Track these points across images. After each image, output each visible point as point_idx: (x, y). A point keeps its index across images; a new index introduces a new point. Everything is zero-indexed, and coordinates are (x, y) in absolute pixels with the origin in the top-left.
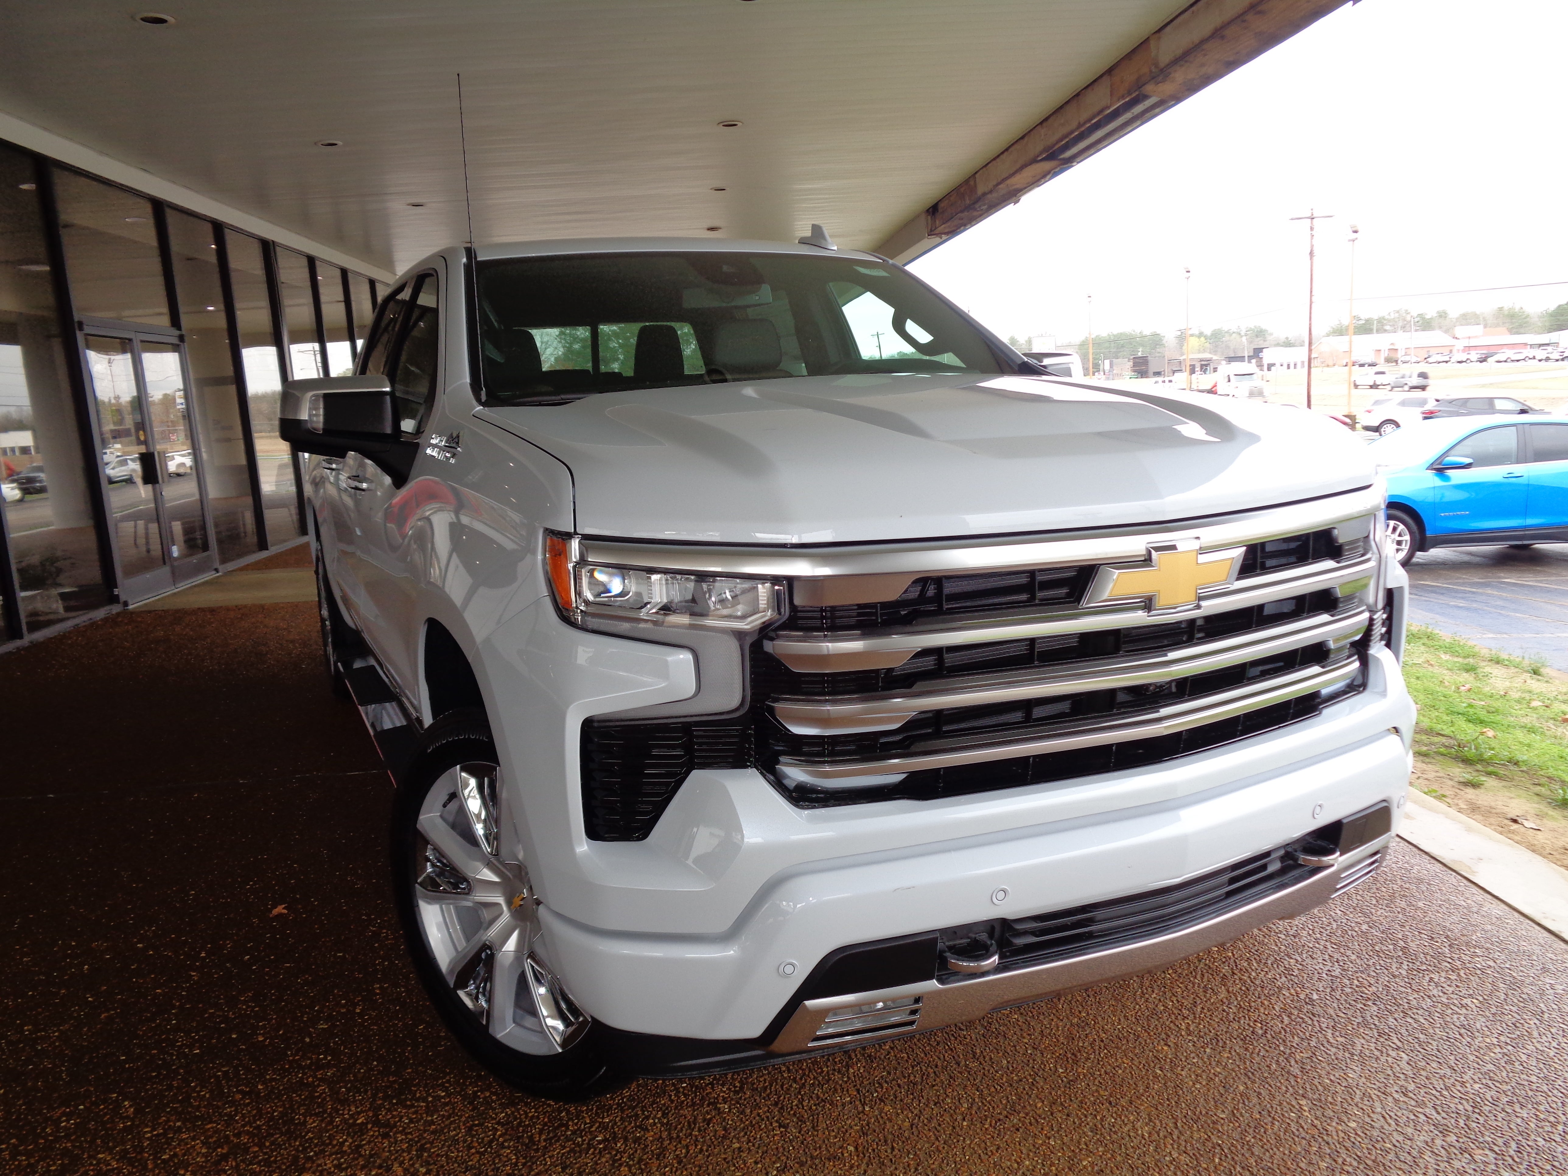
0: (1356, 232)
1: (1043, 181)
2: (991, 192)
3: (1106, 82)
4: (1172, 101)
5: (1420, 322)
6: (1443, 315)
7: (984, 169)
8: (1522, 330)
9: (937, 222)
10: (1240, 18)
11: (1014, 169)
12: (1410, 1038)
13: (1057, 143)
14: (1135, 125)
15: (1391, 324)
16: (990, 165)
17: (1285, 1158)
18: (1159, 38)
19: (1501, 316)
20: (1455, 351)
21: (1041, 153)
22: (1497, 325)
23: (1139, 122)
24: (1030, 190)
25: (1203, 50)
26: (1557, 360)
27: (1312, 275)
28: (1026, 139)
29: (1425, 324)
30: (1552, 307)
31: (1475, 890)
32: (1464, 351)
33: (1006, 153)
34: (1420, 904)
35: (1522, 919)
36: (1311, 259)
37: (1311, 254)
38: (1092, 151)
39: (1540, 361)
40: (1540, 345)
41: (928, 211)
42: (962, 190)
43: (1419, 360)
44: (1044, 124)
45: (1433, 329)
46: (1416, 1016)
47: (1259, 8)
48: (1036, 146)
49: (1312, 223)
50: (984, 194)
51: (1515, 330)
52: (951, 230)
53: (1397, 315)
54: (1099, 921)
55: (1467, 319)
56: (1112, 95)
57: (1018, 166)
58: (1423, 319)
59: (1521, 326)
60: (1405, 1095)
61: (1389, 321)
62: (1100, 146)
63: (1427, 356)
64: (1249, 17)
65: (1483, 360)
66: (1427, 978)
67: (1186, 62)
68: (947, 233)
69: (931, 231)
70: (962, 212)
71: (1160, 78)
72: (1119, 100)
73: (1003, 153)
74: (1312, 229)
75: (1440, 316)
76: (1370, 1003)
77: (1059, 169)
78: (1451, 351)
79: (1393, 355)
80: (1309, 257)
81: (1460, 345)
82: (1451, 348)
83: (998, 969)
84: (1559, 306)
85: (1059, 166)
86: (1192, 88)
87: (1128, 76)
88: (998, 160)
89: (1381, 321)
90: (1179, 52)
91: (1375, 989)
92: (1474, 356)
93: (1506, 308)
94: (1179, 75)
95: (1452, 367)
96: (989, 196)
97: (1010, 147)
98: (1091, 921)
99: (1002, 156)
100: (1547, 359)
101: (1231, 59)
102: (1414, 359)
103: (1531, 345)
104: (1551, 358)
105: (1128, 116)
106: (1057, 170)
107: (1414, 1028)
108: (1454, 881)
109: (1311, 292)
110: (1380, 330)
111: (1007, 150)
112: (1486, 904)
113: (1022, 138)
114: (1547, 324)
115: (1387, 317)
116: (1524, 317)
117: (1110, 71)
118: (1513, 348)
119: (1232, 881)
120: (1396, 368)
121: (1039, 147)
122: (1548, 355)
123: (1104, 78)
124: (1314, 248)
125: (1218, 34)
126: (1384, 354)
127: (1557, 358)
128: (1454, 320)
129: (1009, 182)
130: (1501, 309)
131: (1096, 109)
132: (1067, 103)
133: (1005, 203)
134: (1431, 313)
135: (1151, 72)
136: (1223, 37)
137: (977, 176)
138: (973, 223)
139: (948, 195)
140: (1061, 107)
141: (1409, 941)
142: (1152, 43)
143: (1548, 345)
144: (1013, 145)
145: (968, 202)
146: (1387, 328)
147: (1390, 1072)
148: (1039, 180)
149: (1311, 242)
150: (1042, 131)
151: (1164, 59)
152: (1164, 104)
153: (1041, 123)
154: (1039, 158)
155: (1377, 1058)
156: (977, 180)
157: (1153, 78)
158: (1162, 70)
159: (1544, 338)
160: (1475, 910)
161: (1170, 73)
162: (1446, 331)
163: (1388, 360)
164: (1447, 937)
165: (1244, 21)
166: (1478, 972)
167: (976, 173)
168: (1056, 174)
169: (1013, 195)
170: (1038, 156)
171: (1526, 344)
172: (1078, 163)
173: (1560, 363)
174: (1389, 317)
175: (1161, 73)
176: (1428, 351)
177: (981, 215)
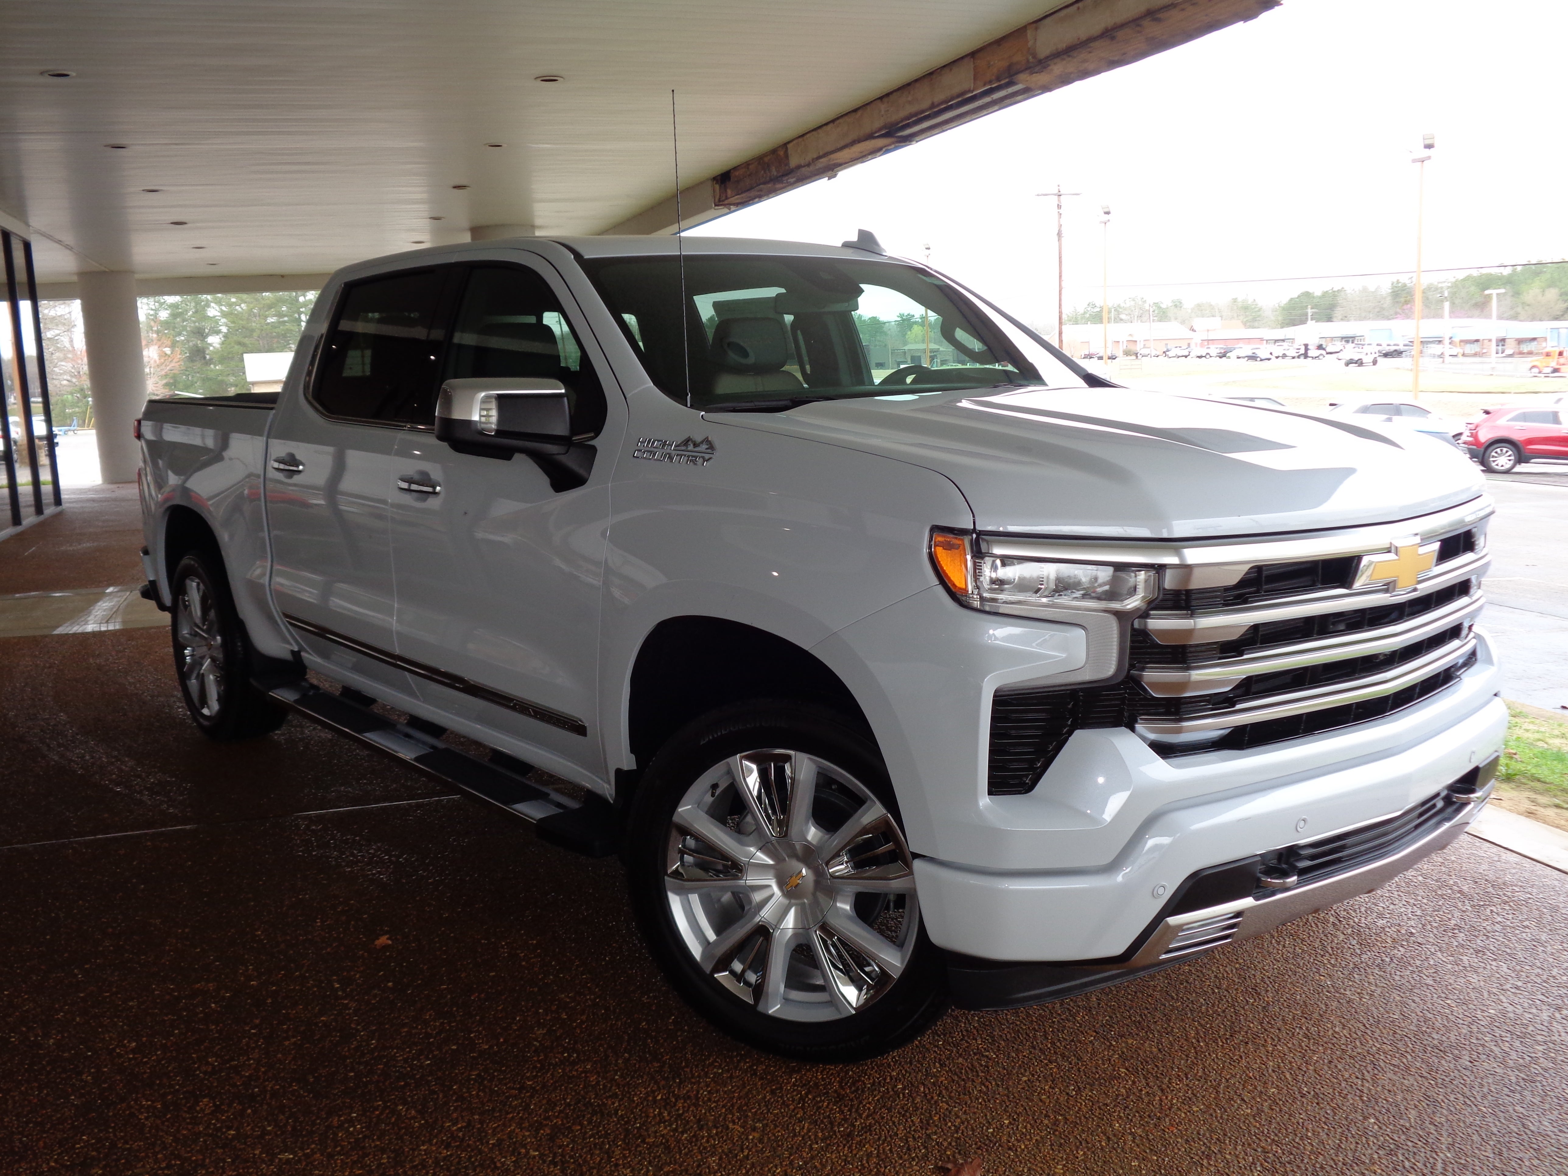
0: (1108, 213)
1: (870, 157)
2: (808, 165)
3: (969, 65)
4: (1040, 90)
5: (1156, 312)
6: (1178, 305)
7: (800, 140)
8: (1256, 324)
9: (729, 192)
10: (1135, 22)
11: (842, 143)
12: (1500, 952)
13: (902, 121)
14: (990, 110)
15: (1126, 312)
16: (808, 135)
17: (1458, 1038)
18: (1036, 29)
19: (1235, 308)
20: (1193, 345)
21: (880, 129)
22: (1233, 318)
23: (996, 108)
24: (851, 166)
25: (1090, 47)
26: (1294, 358)
27: (1060, 258)
28: (859, 113)
29: (1162, 315)
30: (1284, 301)
31: (1488, 845)
32: (1202, 345)
33: (831, 125)
34: (1453, 858)
35: (1534, 863)
36: (1059, 240)
37: (1059, 234)
38: (937, 131)
39: (1277, 357)
40: (1276, 341)
41: (715, 179)
42: (766, 159)
43: (1158, 353)
44: (885, 100)
45: (1169, 320)
46: (1495, 937)
47: (1159, 16)
48: (875, 120)
49: (1059, 201)
50: (799, 167)
51: (1248, 324)
52: (743, 200)
53: (1132, 303)
54: (1350, 847)
55: (1202, 310)
56: (975, 79)
57: (848, 140)
58: (1160, 308)
59: (1254, 320)
60: (1519, 989)
61: (1125, 309)
62: (947, 126)
63: (1165, 350)
64: (1146, 23)
65: (1223, 355)
66: (1488, 910)
67: (1069, 56)
68: (734, 204)
69: (720, 201)
70: (764, 183)
71: (1037, 69)
72: (985, 85)
73: (826, 124)
74: (1059, 207)
75: (1176, 306)
76: (1456, 931)
77: (893, 146)
78: (1189, 345)
79: (1132, 347)
80: (1056, 238)
81: (1197, 337)
82: (1189, 341)
83: (1299, 885)
84: (1291, 299)
85: (893, 143)
86: (1065, 80)
87: (998, 62)
88: (819, 131)
89: (1118, 310)
90: (1062, 46)
91: (1455, 922)
92: (1214, 350)
93: (1240, 300)
94: (1057, 68)
95: (1192, 361)
96: (803, 169)
97: (838, 118)
98: (1343, 848)
99: (825, 127)
100: (1284, 356)
101: (1116, 59)
102: (1153, 353)
103: (1267, 340)
104: (1288, 355)
105: (987, 100)
106: (890, 148)
107: (1499, 945)
108: (1469, 839)
109: (1060, 277)
110: (1117, 320)
111: (833, 121)
112: (1502, 854)
113: (855, 111)
114: (1280, 318)
115: (1122, 305)
116: (1257, 309)
117: (973, 54)
118: (1249, 343)
119: (1421, 815)
120: (1137, 362)
121: (878, 124)
122: (1284, 352)
123: (966, 60)
124: (1063, 229)
125: (1108, 34)
126: (1122, 347)
127: (1293, 355)
128: (1190, 311)
129: (833, 156)
130: (1235, 300)
131: (957, 90)
132: (916, 81)
133: (817, 177)
134: (1166, 303)
135: (1028, 61)
136: (1113, 38)
137: (789, 146)
138: (771, 196)
139: (747, 164)
140: (909, 85)
141: (1460, 885)
142: (1029, 33)
143: (1283, 340)
144: (842, 116)
145: (774, 173)
146: (1123, 316)
147: (1499, 976)
148: (865, 156)
149: (1059, 221)
150: (883, 107)
151: (1043, 51)
152: (1028, 92)
153: (881, 98)
154: (876, 135)
155: (1484, 968)
156: (790, 151)
157: (1030, 68)
158: (1040, 62)
159: (1280, 333)
160: (1496, 859)
161: (1049, 65)
162: (1183, 322)
163: (1127, 353)
164: (1486, 880)
165: (1139, 25)
166: (1524, 903)
167: (789, 142)
168: (888, 151)
169: (830, 170)
170: (876, 132)
171: (1262, 339)
172: (917, 142)
173: (1296, 359)
174: (1125, 306)
175: (1040, 64)
176: (1166, 344)
177: (784, 188)
